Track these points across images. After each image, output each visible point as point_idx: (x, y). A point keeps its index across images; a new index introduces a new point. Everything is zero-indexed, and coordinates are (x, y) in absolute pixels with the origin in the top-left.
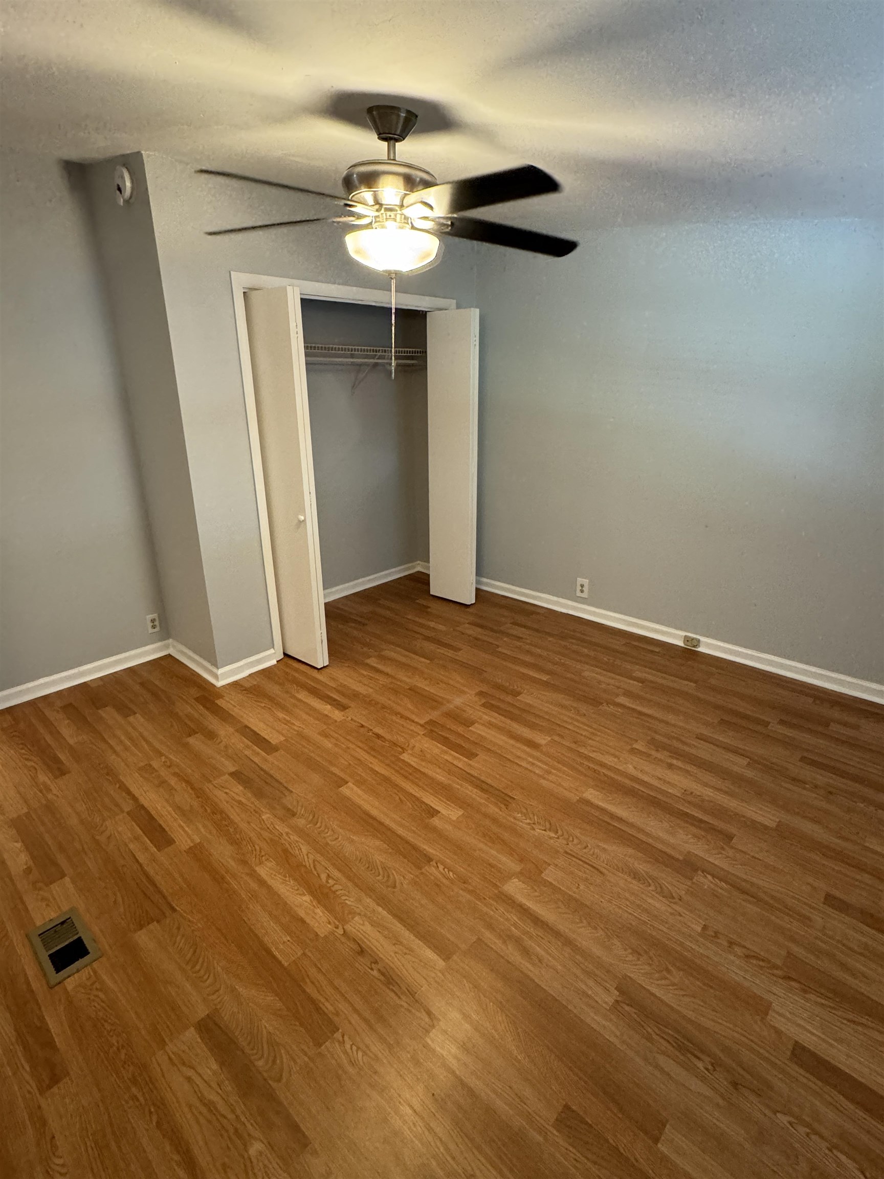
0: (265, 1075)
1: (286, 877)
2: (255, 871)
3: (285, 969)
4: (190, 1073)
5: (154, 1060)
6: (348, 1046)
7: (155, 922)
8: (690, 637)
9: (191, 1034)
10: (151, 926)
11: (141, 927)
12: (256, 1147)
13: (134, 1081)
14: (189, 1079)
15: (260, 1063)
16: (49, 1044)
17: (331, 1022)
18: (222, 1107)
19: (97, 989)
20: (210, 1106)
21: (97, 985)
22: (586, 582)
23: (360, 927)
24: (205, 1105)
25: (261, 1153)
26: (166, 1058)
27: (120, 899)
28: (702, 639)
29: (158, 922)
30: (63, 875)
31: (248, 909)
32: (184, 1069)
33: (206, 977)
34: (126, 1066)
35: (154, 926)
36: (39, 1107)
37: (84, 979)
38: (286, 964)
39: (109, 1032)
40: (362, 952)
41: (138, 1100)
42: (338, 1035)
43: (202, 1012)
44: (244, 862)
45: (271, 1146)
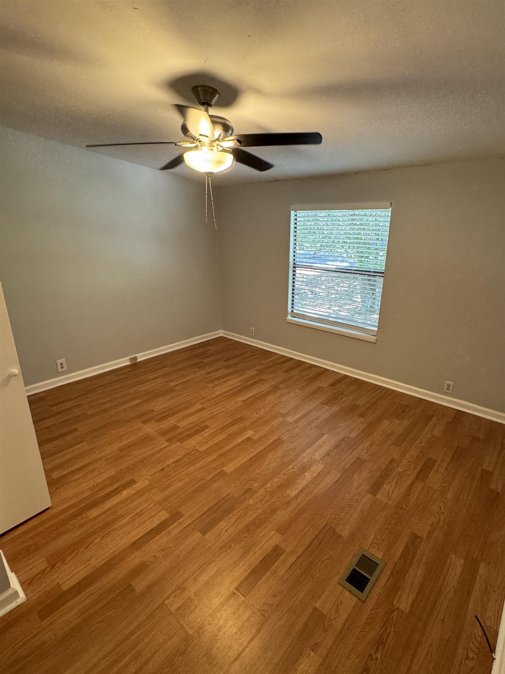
0: (381, 472)
1: (296, 484)
2: (294, 497)
3: (342, 474)
4: (390, 492)
5: (392, 505)
6: (363, 454)
7: (336, 531)
8: (132, 358)
9: (379, 496)
10: (338, 532)
11: (340, 536)
12: (400, 470)
13: (402, 508)
14: (393, 492)
15: (378, 474)
16: (407, 548)
17: (357, 459)
18: (395, 480)
19: (377, 540)
20: (396, 483)
21: (376, 541)
22: (63, 360)
23: (317, 456)
24: (397, 485)
25: (401, 468)
26: (390, 501)
27: (326, 557)
28: (137, 355)
29: (335, 529)
30: (315, 609)
31: (317, 494)
32: (390, 494)
33: (355, 499)
34: (399, 513)
35: (338, 530)
36: (427, 536)
37: (375, 549)
38: (340, 475)
39: (392, 525)
40: (328, 454)
41: (406, 504)
42: (361, 457)
43: (369, 496)
44: (288, 503)
45: (398, 466)
